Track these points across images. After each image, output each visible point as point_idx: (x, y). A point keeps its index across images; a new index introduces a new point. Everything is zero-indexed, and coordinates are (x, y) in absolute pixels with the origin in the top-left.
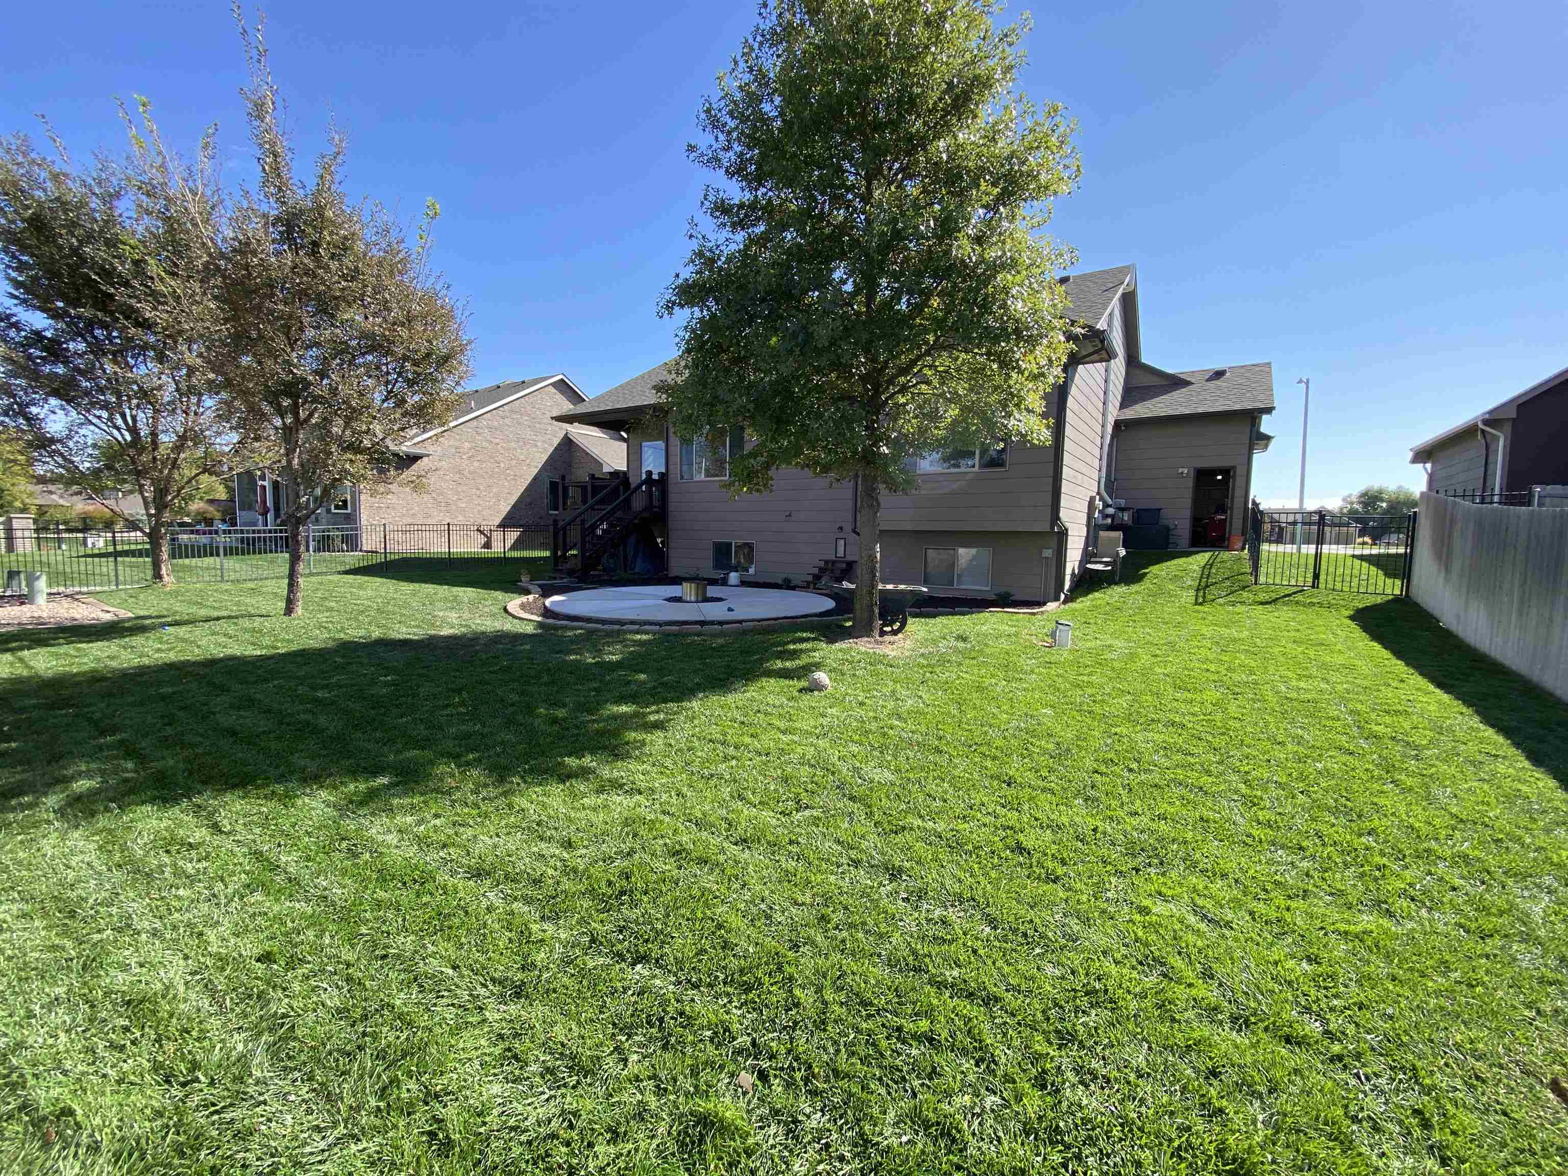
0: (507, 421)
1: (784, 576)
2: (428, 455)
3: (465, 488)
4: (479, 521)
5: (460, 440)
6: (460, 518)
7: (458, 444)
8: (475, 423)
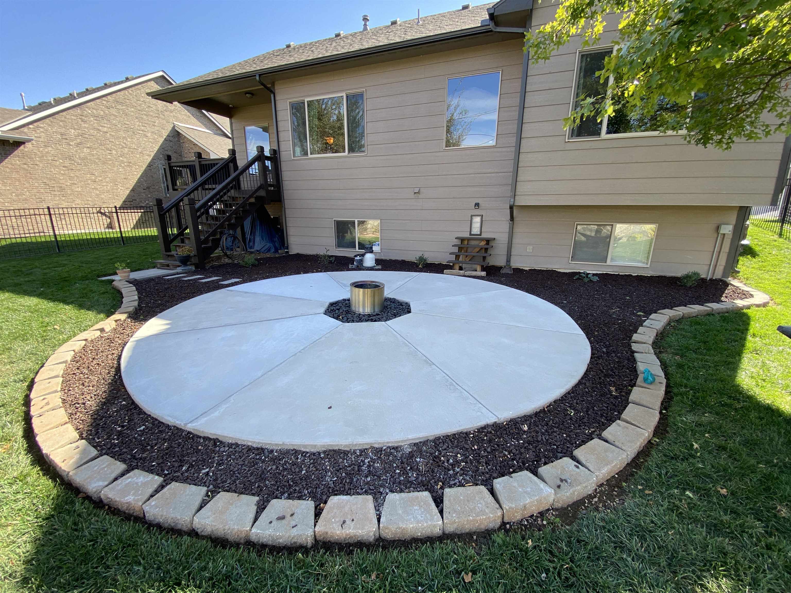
0: (113, 111)
1: (418, 255)
2: (29, 141)
3: (78, 173)
4: (99, 204)
5: (65, 127)
6: (78, 201)
7: (63, 130)
8: (78, 111)
